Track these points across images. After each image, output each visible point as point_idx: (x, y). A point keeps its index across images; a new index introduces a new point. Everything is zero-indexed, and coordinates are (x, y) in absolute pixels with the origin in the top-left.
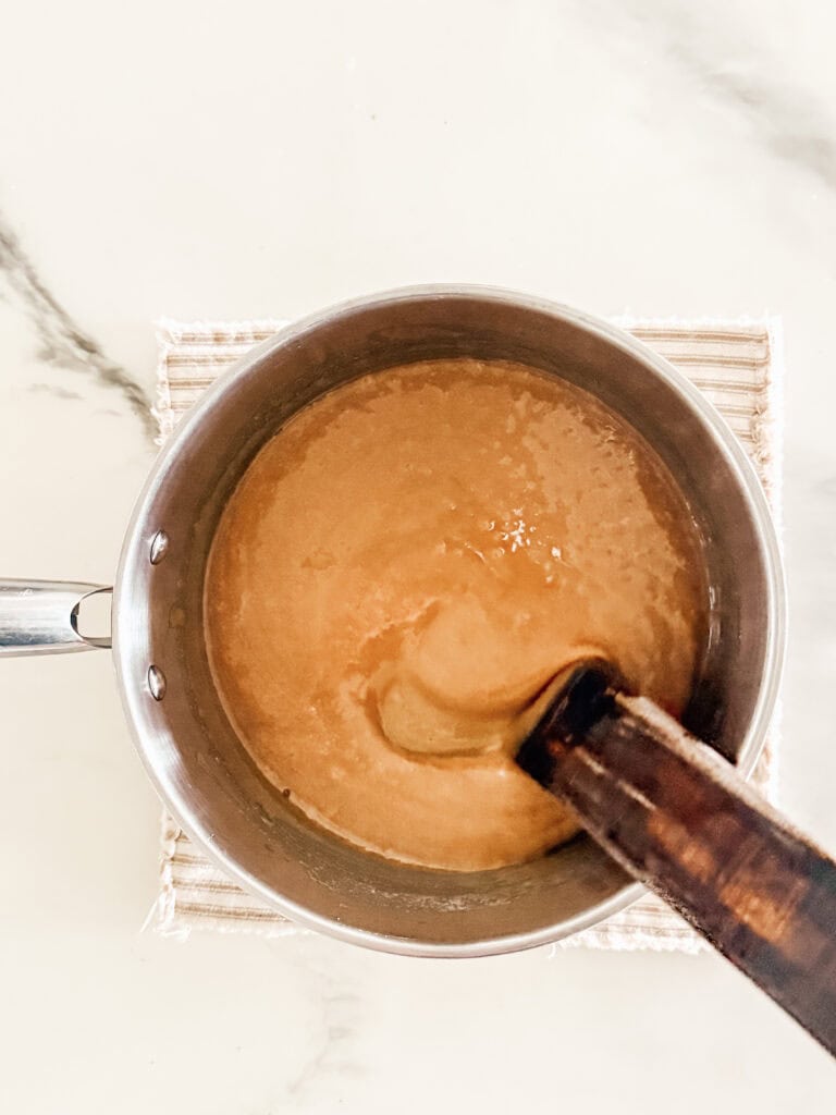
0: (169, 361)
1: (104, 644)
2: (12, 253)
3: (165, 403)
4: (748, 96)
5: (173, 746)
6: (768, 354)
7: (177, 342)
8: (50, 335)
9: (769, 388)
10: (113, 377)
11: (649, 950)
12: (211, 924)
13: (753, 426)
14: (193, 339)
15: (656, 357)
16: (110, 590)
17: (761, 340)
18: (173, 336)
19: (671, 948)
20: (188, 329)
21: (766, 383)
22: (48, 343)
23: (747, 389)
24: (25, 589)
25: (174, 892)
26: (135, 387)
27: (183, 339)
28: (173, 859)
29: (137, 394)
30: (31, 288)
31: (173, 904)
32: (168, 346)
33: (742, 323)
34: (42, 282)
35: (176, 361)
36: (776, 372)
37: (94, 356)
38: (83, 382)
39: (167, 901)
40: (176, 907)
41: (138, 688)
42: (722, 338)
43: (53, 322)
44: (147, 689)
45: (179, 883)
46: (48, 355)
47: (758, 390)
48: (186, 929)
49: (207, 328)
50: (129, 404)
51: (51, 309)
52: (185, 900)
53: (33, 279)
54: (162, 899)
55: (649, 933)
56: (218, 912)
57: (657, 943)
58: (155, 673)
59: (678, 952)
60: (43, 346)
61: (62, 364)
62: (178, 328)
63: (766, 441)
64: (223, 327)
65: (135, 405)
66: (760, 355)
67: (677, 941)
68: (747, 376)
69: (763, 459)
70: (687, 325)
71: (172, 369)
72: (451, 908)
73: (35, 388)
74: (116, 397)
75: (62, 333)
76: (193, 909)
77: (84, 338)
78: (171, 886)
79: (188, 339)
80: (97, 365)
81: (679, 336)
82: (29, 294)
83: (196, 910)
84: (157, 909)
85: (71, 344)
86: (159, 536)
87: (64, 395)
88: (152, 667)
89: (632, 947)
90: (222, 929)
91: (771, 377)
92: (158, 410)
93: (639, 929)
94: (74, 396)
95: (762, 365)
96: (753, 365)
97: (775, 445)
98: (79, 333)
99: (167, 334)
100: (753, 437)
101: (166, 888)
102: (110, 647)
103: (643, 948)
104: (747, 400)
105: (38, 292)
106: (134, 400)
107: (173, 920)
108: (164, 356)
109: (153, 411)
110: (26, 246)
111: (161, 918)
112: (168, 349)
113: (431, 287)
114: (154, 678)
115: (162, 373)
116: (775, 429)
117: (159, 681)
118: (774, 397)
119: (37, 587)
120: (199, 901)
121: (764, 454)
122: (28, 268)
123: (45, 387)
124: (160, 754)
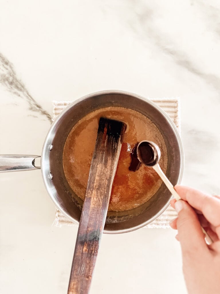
0: (55, 109)
1: (39, 168)
2: (24, 88)
3: (54, 118)
4: (172, 53)
5: (55, 189)
6: (178, 105)
7: (57, 105)
8: (31, 105)
9: (178, 112)
10: (44, 113)
11: (156, 228)
12: (66, 224)
13: (175, 120)
14: (60, 105)
15: (157, 106)
16: (40, 157)
17: (176, 102)
18: (56, 104)
19: (160, 227)
20: (59, 103)
21: (177, 111)
22: (31, 106)
23: (173, 112)
24: (22, 157)
25: (59, 218)
26: (49, 115)
27: (58, 105)
28: (58, 211)
29: (49, 116)
30: (28, 95)
31: (58, 220)
32: (55, 106)
33: (172, 99)
34: (29, 94)
35: (57, 109)
36: (179, 109)
37: (40, 109)
38: (38, 114)
39: (57, 219)
40: (59, 221)
41: (47, 177)
42: (168, 102)
43: (32, 102)
44: (49, 177)
45: (59, 216)
46: (31, 109)
47: (176, 112)
48: (61, 225)
49: (63, 102)
50: (47, 118)
51: (31, 99)
52: (61, 219)
53: (28, 94)
54: (56, 219)
55: (156, 225)
56: (67, 222)
57: (157, 227)
58: (51, 174)
59: (161, 228)
60: (30, 107)
61: (34, 111)
62: (57, 102)
63: (177, 123)
64: (66, 102)
65: (49, 118)
66: (176, 105)
67: (161, 226)
68: (173, 110)
69: (177, 127)
70: (161, 99)
71: (56, 111)
72: (115, 222)
73: (28, 116)
74: (45, 117)
75: (34, 104)
76: (62, 221)
77: (38, 105)
78: (58, 217)
79: (59, 105)
80: (41, 111)
81: (159, 102)
82: (27, 96)
83: (63, 221)
84: (55, 221)
85: (36, 106)
86: (51, 145)
87: (35, 117)
88: (50, 173)
89: (152, 228)
90: (68, 225)
91: (178, 110)
92: (53, 119)
93: (153, 224)
94: (37, 117)
95: (176, 107)
96: (175, 107)
97: (179, 124)
98: (37, 104)
99: (55, 104)
100: (175, 122)
101: (57, 217)
102: (40, 169)
103: (155, 228)
104: (173, 115)
105: (29, 96)
106: (48, 117)
107: (58, 223)
108: (54, 108)
109: (52, 120)
110: (27, 87)
111: (56, 223)
112: (55, 107)
113: (107, 91)
114: (51, 175)
115: (54, 112)
116: (179, 120)
117: (52, 175)
118: (179, 114)
119: (25, 156)
120: (63, 219)
121: (177, 125)
122: (27, 91)
123: (31, 115)
124: (52, 191)
